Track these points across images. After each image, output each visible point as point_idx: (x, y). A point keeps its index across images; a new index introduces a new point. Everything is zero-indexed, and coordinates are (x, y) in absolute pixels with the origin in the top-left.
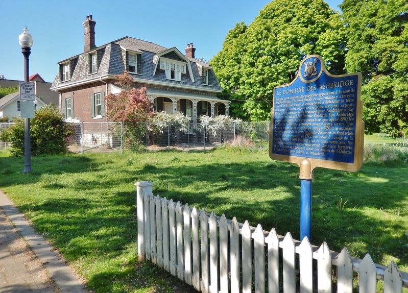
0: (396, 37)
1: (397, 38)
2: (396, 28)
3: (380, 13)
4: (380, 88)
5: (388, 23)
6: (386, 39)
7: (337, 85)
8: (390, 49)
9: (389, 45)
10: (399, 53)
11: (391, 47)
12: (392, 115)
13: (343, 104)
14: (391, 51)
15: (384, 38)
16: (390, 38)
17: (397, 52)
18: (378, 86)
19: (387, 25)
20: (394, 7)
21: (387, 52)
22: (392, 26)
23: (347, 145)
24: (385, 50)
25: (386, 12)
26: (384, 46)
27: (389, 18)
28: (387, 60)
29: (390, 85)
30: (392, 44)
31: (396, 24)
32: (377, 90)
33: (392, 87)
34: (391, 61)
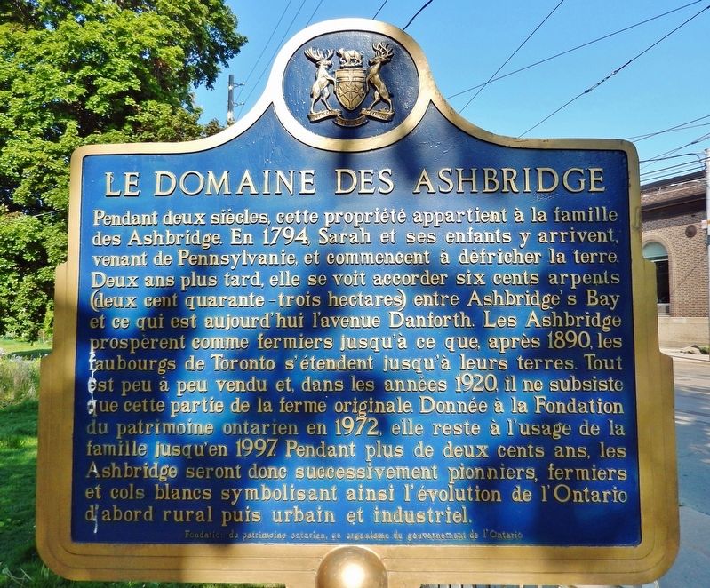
0: (50, 143)
1: (52, 146)
2: (49, 124)
3: (19, 86)
4: (18, 238)
5: (35, 111)
6: (31, 143)
7: (520, 180)
8: (38, 163)
9: (37, 155)
10: (57, 174)
11: (41, 160)
12: (41, 296)
13: (558, 268)
14: (40, 168)
15: (27, 140)
16: (38, 142)
17: (52, 172)
18: (15, 234)
19: (32, 114)
20: (48, 82)
21: (32, 168)
22: (43, 119)
23: (594, 460)
24: (29, 164)
25: (31, 88)
26: (27, 155)
27: (36, 100)
28: (34, 185)
29: (39, 236)
30: (44, 156)
31: (50, 118)
32: (13, 243)
33: (44, 240)
34: (41, 186)
